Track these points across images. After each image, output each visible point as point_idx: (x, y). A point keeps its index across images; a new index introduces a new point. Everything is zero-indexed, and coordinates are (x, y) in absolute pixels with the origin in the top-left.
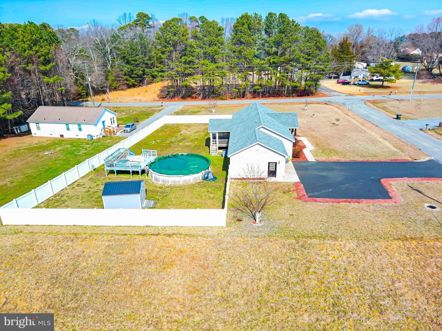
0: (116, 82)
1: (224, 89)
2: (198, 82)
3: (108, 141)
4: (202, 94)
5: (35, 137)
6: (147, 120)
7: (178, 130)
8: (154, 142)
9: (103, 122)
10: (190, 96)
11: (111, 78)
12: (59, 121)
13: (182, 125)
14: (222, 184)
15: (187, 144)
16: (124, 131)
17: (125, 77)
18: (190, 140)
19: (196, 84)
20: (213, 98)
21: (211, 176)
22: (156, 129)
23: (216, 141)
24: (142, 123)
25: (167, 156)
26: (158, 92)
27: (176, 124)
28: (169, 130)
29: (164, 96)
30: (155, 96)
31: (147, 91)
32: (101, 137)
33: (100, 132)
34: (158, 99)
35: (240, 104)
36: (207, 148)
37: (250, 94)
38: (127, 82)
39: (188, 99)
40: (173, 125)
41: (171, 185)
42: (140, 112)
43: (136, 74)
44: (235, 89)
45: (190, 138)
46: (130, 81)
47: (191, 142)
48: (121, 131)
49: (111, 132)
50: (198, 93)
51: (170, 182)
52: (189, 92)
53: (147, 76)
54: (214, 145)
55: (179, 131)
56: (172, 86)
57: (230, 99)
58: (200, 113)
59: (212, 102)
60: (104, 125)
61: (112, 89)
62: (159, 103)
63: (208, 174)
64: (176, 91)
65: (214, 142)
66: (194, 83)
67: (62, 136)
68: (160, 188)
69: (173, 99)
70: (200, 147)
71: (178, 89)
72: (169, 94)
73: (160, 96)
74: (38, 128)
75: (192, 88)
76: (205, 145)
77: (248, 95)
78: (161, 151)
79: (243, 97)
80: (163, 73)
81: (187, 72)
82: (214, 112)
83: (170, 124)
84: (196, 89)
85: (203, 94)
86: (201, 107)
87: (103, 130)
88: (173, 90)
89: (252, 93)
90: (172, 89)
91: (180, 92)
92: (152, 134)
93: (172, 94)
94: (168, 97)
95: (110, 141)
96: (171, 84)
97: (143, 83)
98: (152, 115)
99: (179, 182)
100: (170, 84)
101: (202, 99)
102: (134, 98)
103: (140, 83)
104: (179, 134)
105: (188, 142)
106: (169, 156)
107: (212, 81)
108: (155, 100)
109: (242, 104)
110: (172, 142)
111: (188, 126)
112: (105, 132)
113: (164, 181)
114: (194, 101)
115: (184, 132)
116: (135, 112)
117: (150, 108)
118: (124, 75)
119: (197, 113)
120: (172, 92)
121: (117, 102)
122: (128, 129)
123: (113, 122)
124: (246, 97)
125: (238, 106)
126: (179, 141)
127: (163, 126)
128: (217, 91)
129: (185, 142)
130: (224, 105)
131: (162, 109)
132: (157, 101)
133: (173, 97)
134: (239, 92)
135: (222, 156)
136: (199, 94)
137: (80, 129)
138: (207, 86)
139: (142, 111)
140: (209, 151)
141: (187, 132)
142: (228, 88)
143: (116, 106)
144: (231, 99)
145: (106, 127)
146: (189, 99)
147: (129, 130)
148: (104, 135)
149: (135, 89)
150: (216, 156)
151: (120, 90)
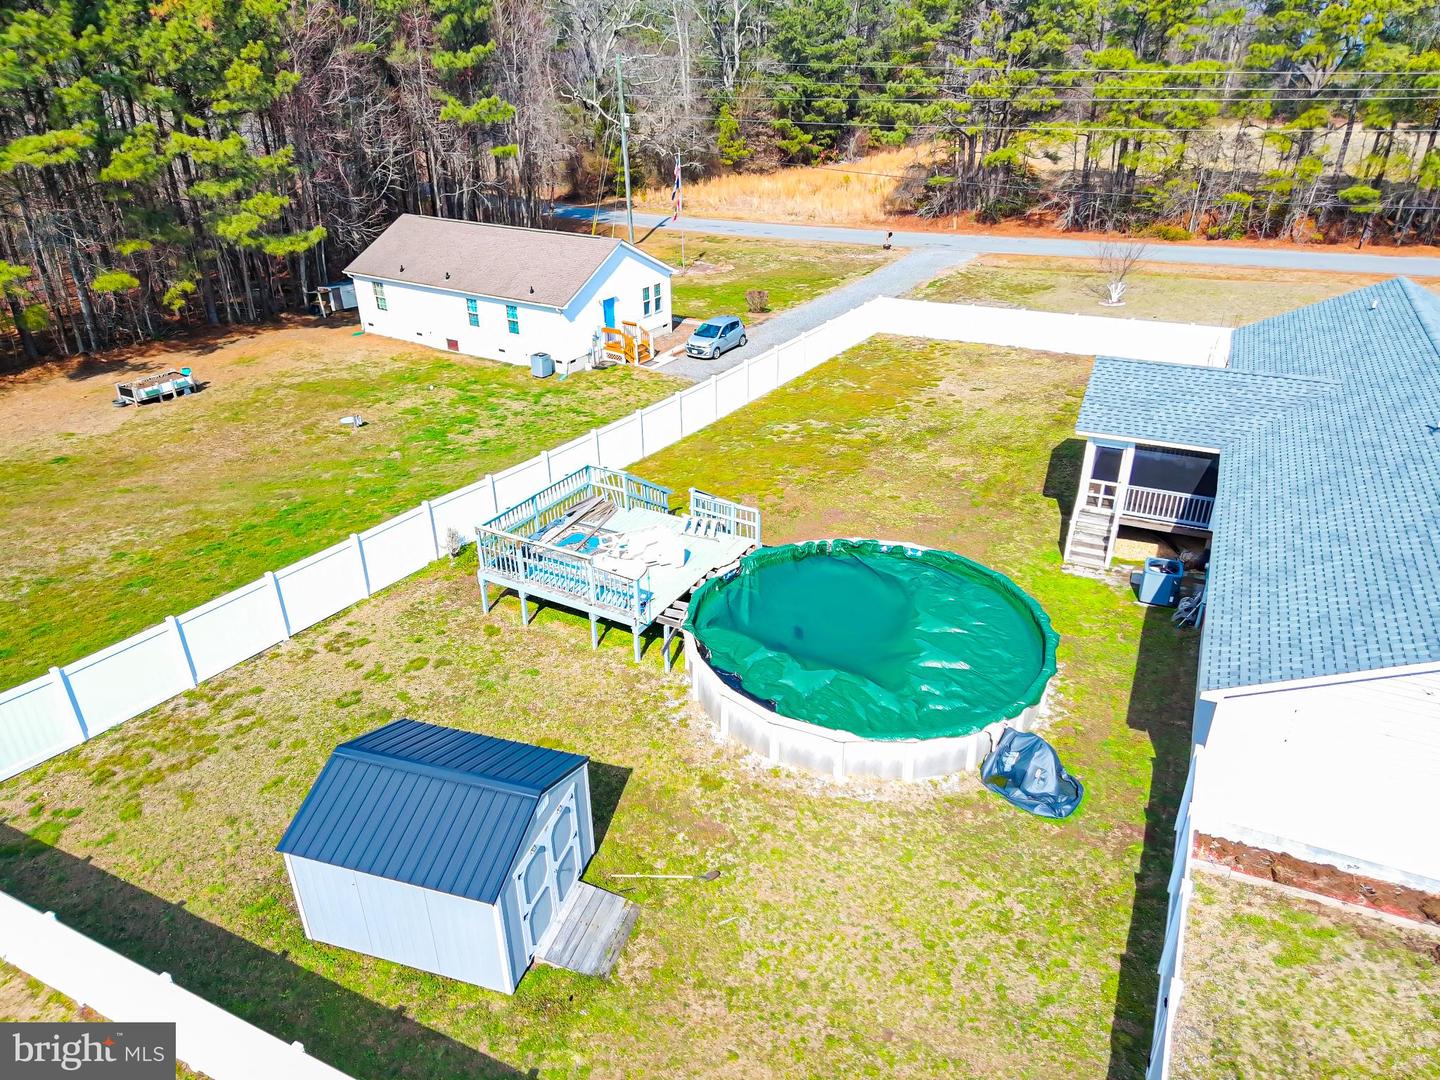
0: (742, 140)
1: (1182, 192)
2: (1064, 151)
3: (607, 390)
4: (1072, 208)
5: (370, 335)
6: (806, 307)
7: (926, 374)
8: (793, 427)
9: (609, 304)
10: (1015, 213)
11: (727, 121)
12: (444, 282)
13: (946, 348)
14: (1113, 871)
15: (947, 462)
16: (690, 350)
17: (777, 123)
18: (966, 439)
19: (1054, 158)
20: (1122, 227)
21: (1042, 778)
22: (824, 359)
23: (1109, 491)
24: (780, 317)
25: (809, 546)
26: (889, 189)
27: (924, 341)
28: (885, 367)
29: (909, 208)
30: (869, 203)
31: (847, 180)
32: (588, 368)
33: (588, 345)
34: (882, 217)
35: (1253, 267)
36: (1051, 509)
37: (1312, 224)
38: (784, 143)
39: (1004, 224)
40: (908, 343)
41: (775, 773)
42: (794, 263)
43: (820, 112)
44: (1238, 195)
45: (972, 426)
46: (793, 139)
47: (973, 451)
48: (677, 349)
49: (632, 349)
50: (1056, 199)
51: (774, 751)
52: (1016, 194)
53: (861, 121)
54: (1099, 509)
55: (928, 380)
56: (945, 167)
57: (1203, 239)
58: (1047, 296)
59: (1116, 247)
60: (609, 318)
61: (724, 165)
62: (878, 236)
63: (1027, 753)
64: (962, 190)
65: (1101, 496)
66: (1047, 155)
67: (453, 344)
68: (709, 783)
69: (941, 222)
70: (1012, 494)
71: (971, 179)
72: (927, 197)
73: (892, 202)
74: (381, 304)
75: (1034, 179)
76: (1039, 487)
77: (1299, 223)
78: (804, 489)
79: (1273, 232)
80: (917, 106)
81: (1024, 101)
82: (1115, 296)
83: (896, 338)
84: (1049, 183)
85: (1076, 210)
86: (1060, 268)
87: (603, 337)
88: (950, 180)
89: (1322, 219)
90: (945, 179)
91: (978, 192)
92: (799, 383)
93: (939, 199)
94: (922, 211)
95: (617, 391)
96: (944, 156)
97: (842, 150)
98: (837, 283)
99: (828, 766)
100: (942, 156)
101: (1068, 230)
102: (790, 205)
103: (830, 147)
104: (924, 397)
105: (955, 453)
106: (822, 549)
107: (1131, 148)
108: (867, 220)
109: (1263, 269)
110: (875, 442)
111: (979, 357)
112: (609, 347)
113: (743, 733)
114: (1031, 234)
115: (951, 388)
116: (772, 265)
117: (837, 251)
118: (774, 113)
119: (1032, 298)
120: (941, 189)
121: (723, 218)
122: (707, 344)
123: (652, 306)
124: (1285, 235)
125: (1242, 278)
126: (913, 442)
127: (860, 347)
128: (1148, 196)
129: (942, 451)
130: (1174, 264)
131: (886, 260)
132: (877, 223)
133: (943, 212)
134: (1255, 207)
135: (1137, 589)
136: (1060, 208)
137: (514, 327)
138: (1102, 173)
139: (799, 262)
140: (1055, 534)
141: (964, 393)
142: (1204, 187)
143: (713, 232)
144: (1211, 238)
145: (618, 326)
146: (1011, 224)
147: (708, 352)
148: (605, 358)
149: (808, 170)
150: (1099, 588)
151: (754, 172)
